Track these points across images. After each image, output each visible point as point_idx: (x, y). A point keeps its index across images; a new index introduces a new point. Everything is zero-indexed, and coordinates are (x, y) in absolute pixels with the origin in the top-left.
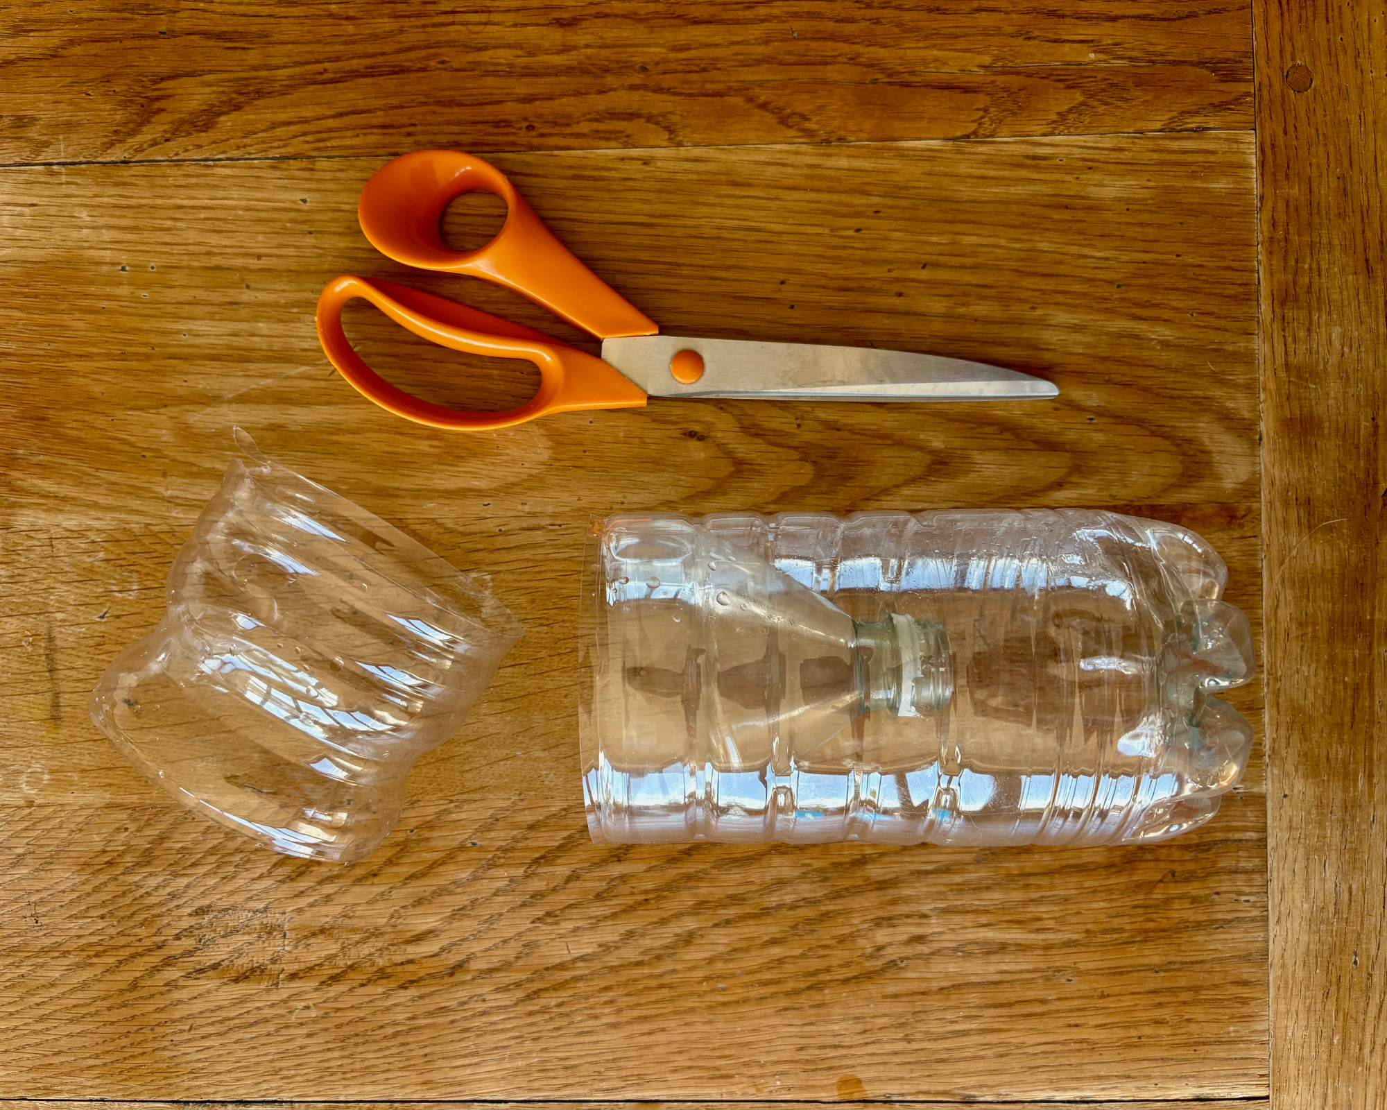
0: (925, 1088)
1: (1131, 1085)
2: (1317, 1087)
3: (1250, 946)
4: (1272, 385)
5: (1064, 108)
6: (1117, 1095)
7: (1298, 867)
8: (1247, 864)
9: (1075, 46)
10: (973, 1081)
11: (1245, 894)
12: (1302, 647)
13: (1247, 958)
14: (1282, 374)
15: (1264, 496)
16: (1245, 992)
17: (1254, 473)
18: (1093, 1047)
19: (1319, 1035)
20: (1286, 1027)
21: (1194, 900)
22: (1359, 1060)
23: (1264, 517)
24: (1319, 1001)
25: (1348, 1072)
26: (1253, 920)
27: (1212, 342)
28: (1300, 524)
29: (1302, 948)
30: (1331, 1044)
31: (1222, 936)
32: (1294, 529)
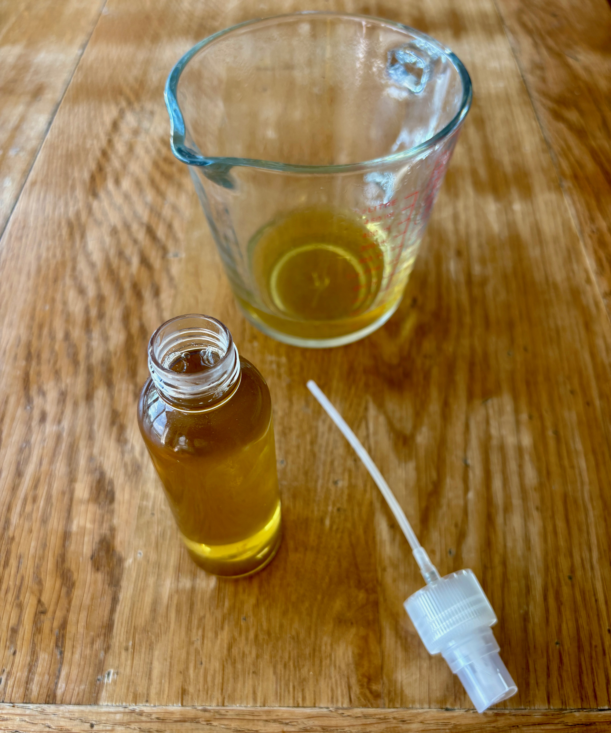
11: (7, 679)
15: (391, 712)
21: (15, 631)
23: (371, 711)
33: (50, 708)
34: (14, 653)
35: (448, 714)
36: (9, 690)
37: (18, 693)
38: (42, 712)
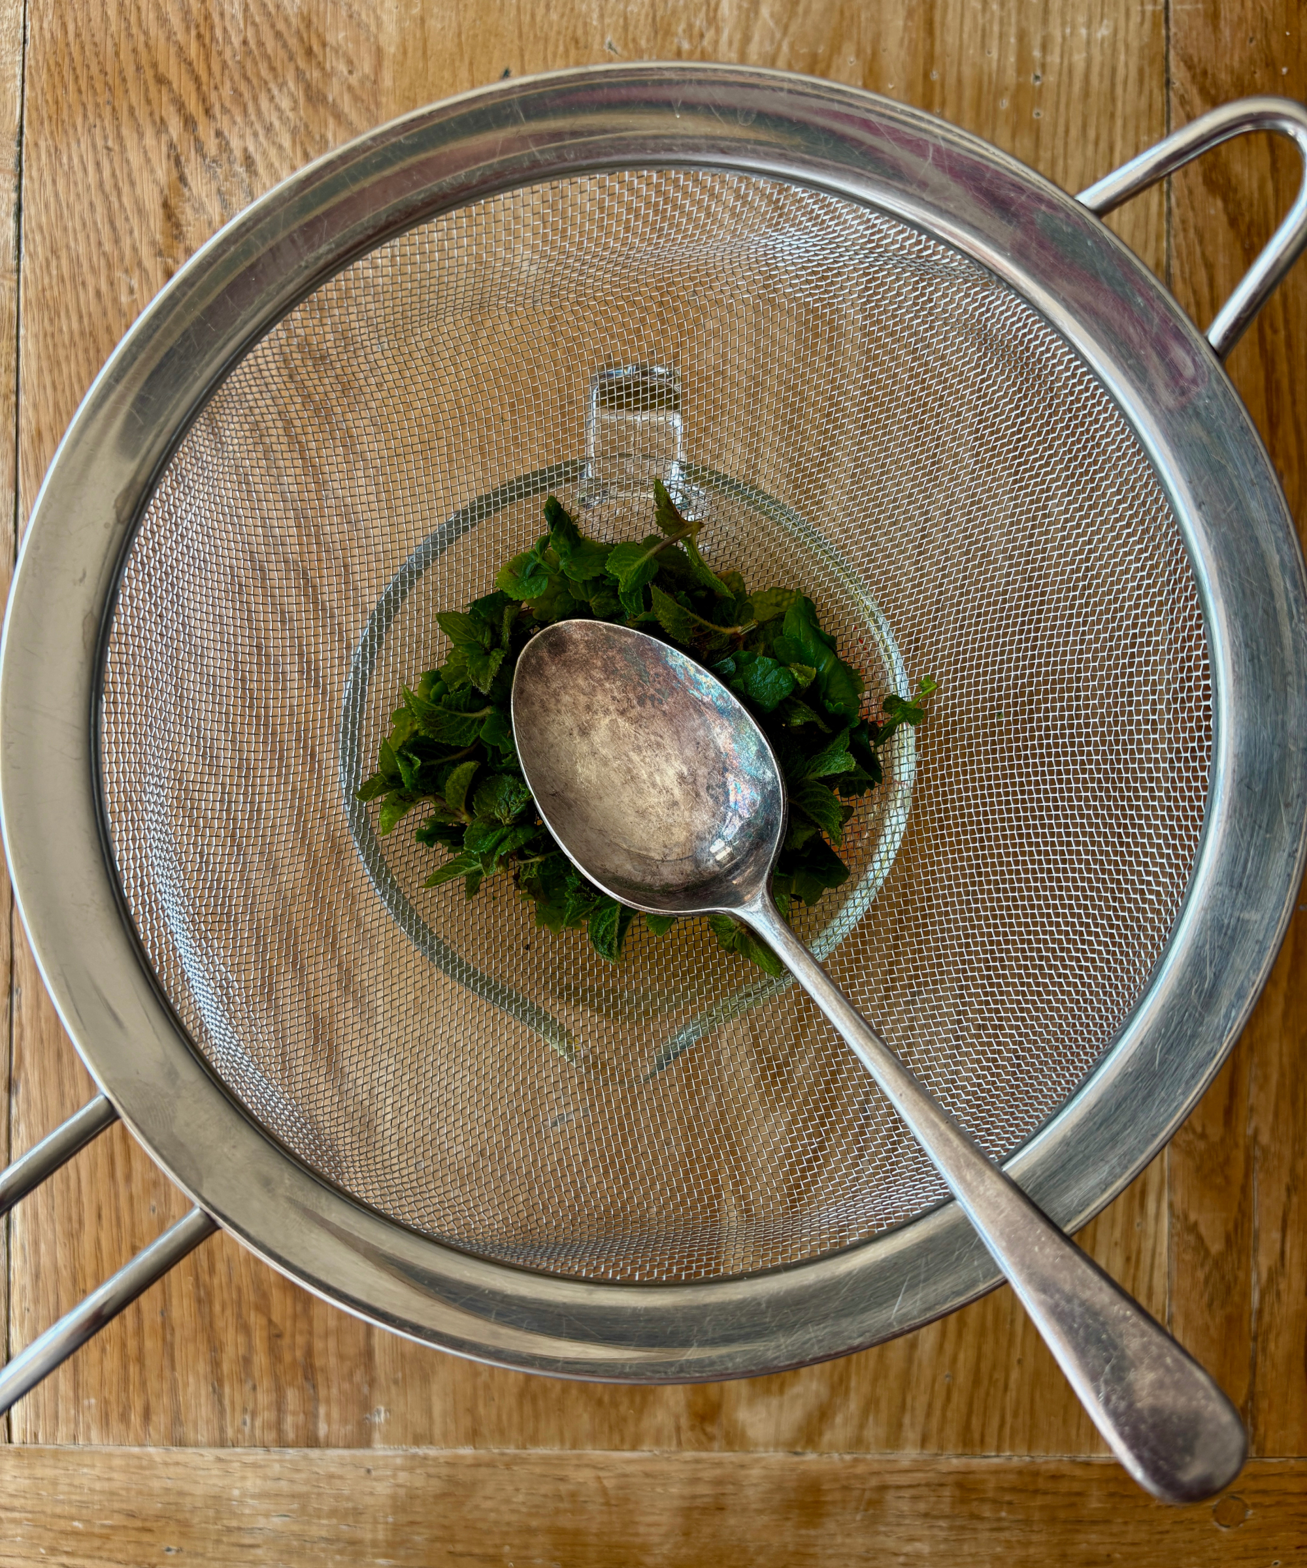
0: (28, 1033)
1: (27, 1280)
2: (22, 1501)
3: (190, 1425)
4: (860, 1469)
5: (1203, 1230)
6: (16, 1262)
7: (284, 1485)
8: (289, 1422)
9: (1278, 1246)
10: (35, 1093)
11: (253, 1419)
12: (545, 1496)
13: (176, 1419)
14: (874, 1482)
15: (728, 1456)
16: (135, 1418)
17: (756, 1445)
18: (73, 1236)
19: (83, 1505)
20: (93, 1466)
21: (247, 1361)
22: (53, 1551)
23: (704, 1455)
24: (124, 1506)
25: (40, 1537)
26: (222, 1430)
27: (914, 1399)
28: (694, 1497)
29: (187, 1487)
30: (73, 1519)
31: (203, 1392)
32: (687, 1491)
33: (314, 1453)
34: (254, 1388)
35: (796, 1459)
36: (258, 1432)
37: (271, 1436)
38: (306, 1458)
